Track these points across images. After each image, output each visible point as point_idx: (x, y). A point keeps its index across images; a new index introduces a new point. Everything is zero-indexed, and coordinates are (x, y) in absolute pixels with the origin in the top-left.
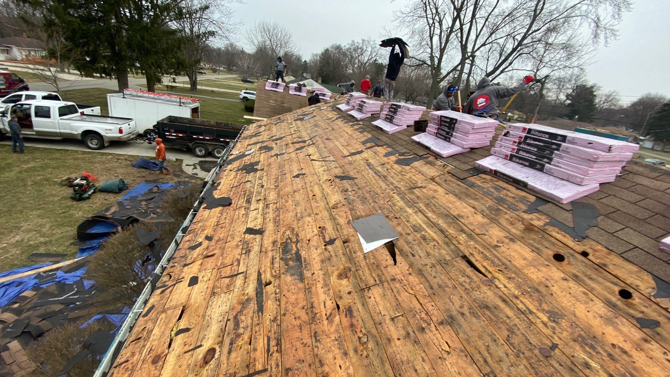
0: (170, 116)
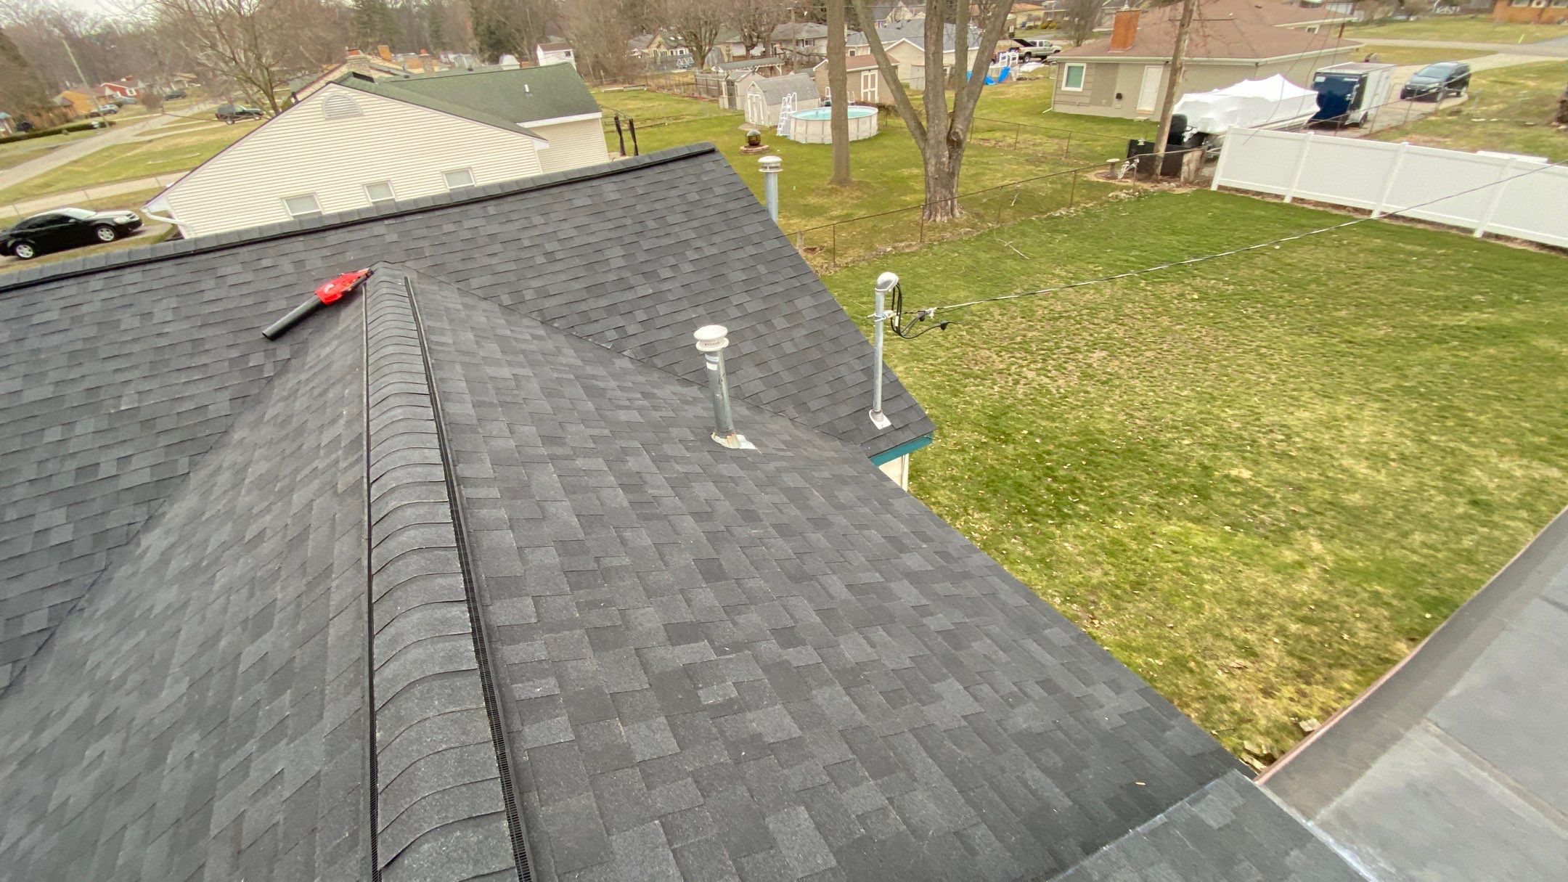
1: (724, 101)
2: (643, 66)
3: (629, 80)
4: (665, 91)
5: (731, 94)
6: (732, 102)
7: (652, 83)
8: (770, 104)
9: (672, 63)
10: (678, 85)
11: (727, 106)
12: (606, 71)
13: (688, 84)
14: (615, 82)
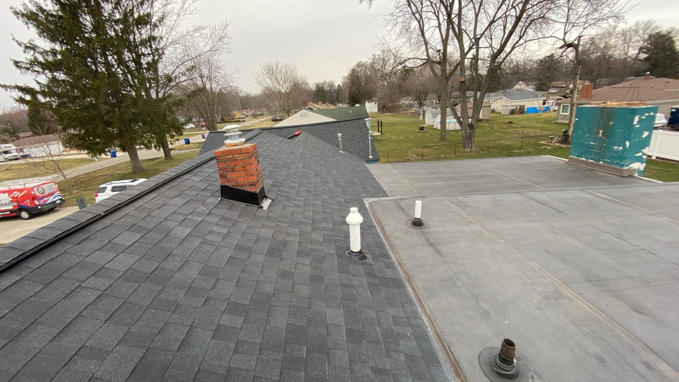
1: (421, 118)
2: (401, 107)
3: (394, 112)
4: (405, 115)
5: (424, 115)
6: (424, 118)
7: (401, 113)
8: (433, 118)
9: (411, 106)
10: (409, 113)
11: (422, 119)
12: (386, 109)
13: (413, 113)
14: (389, 112)
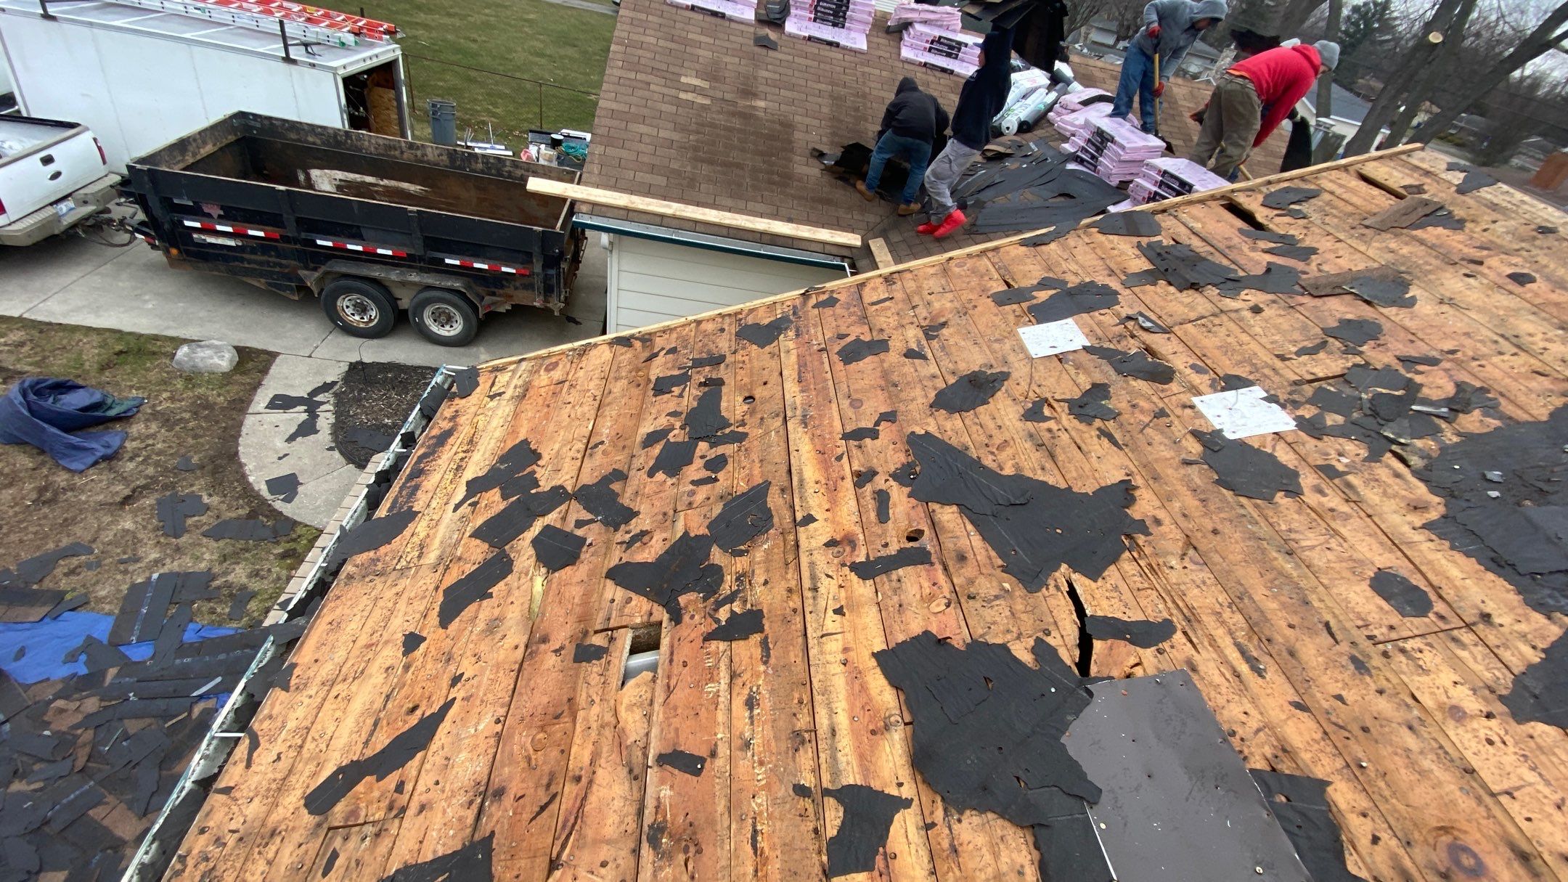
0: (242, 115)
